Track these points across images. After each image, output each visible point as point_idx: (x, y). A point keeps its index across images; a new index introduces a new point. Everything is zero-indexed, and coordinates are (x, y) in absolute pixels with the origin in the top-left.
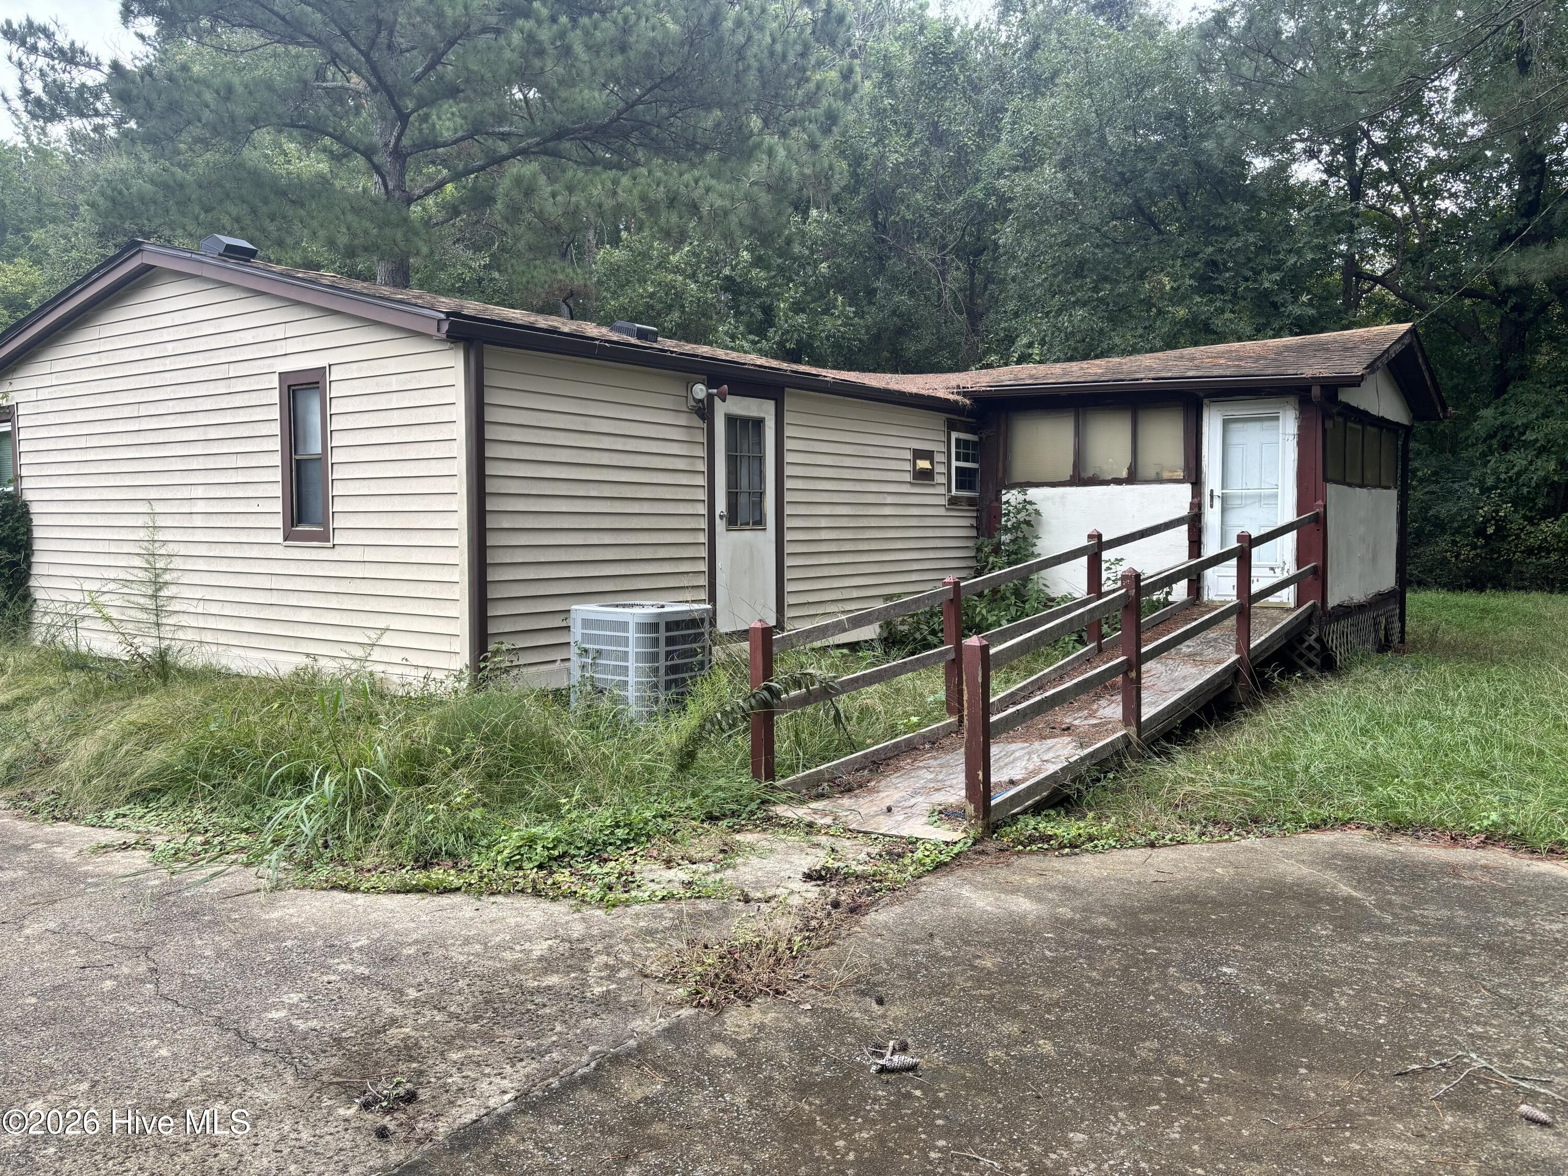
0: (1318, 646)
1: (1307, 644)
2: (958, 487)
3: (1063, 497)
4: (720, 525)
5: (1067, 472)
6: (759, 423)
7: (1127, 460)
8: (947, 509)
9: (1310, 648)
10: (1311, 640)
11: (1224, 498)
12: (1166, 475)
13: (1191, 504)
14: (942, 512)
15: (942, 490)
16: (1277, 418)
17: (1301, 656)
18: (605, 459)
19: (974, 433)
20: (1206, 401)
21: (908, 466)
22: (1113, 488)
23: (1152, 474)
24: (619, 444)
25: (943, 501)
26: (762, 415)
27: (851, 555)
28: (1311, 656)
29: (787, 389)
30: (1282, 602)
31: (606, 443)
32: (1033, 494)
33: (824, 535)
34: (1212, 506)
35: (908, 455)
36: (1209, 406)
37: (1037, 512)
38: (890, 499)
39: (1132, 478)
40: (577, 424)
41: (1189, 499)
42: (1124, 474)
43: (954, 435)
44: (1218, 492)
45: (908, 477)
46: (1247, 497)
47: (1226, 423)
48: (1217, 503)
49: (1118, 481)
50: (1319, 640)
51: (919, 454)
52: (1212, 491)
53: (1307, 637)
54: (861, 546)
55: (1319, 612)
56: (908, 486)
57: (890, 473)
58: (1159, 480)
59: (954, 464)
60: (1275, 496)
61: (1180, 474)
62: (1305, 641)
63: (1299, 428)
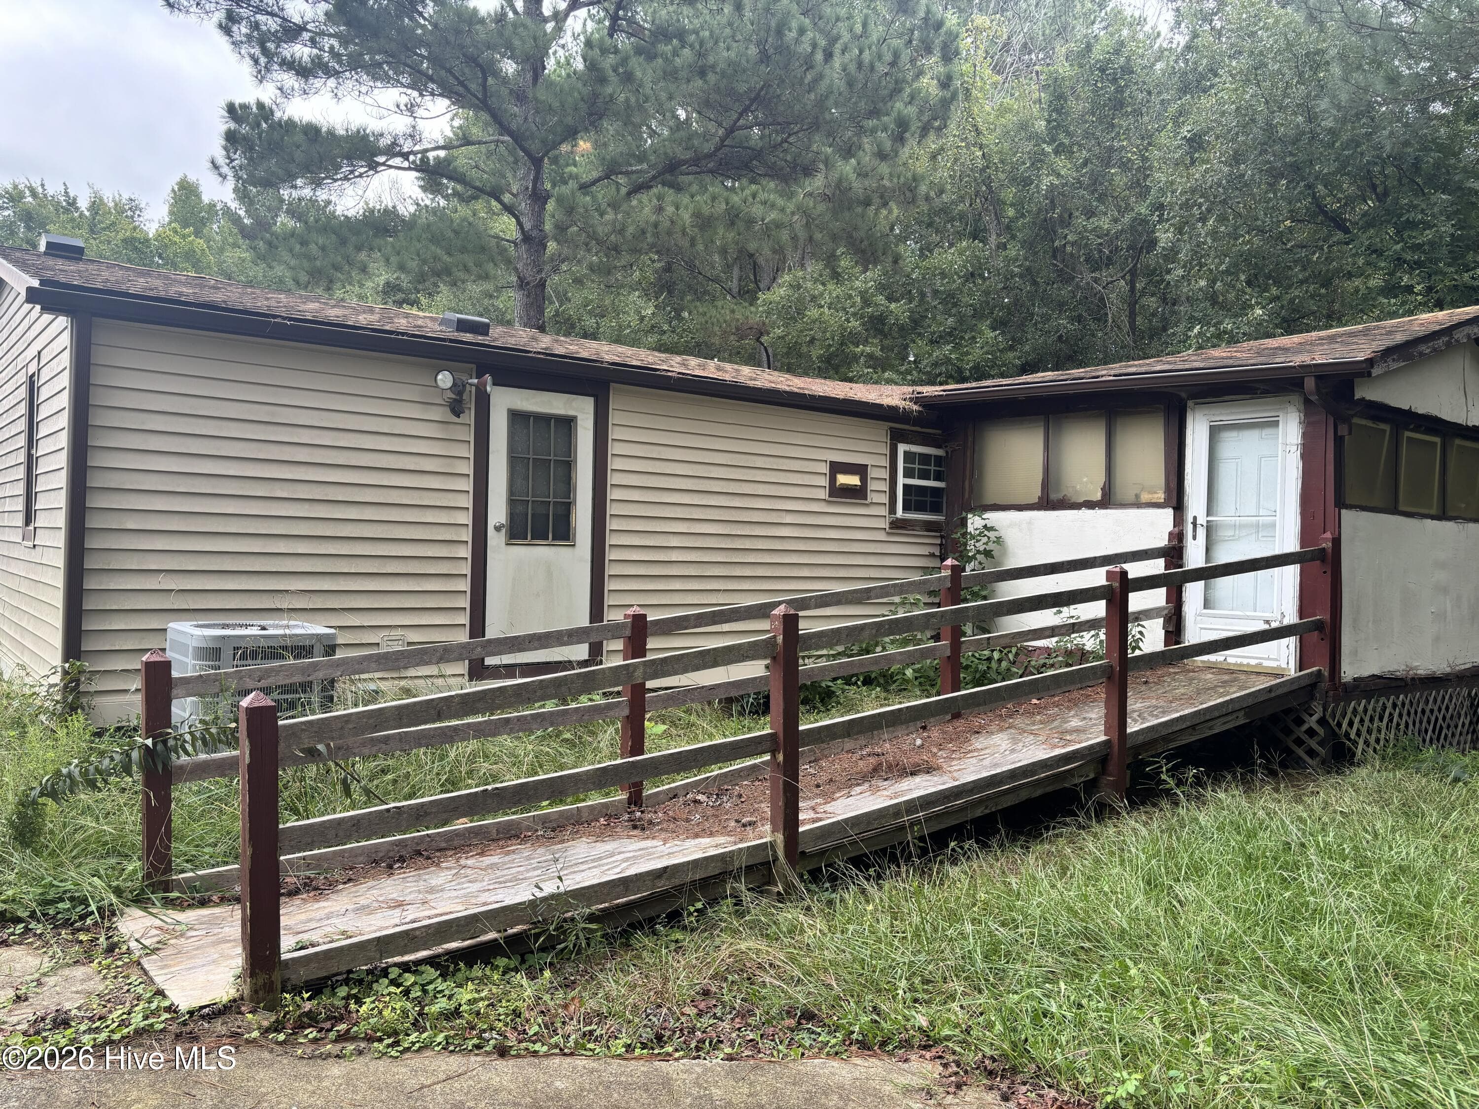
0: (1321, 731)
1: (1305, 727)
2: (906, 508)
3: (1030, 523)
4: (495, 540)
5: (1035, 494)
6: (568, 424)
7: (1100, 478)
8: (888, 534)
9: (1311, 732)
10: (1312, 722)
11: (1210, 529)
12: (1145, 497)
13: (1170, 534)
14: (882, 536)
15: (884, 511)
16: (1276, 424)
17: (1299, 742)
18: (302, 455)
19: (938, 446)
20: (1190, 403)
21: (824, 481)
22: (1085, 513)
23: (1131, 498)
24: (327, 439)
25: (884, 524)
26: (571, 413)
27: (721, 581)
28: (1313, 744)
29: (612, 385)
30: (1279, 668)
31: (305, 437)
32: (993, 518)
33: (674, 556)
34: (1194, 538)
35: (825, 469)
36: (1193, 410)
37: (999, 540)
38: (788, 519)
39: (1107, 500)
40: (262, 413)
41: (1170, 527)
42: (1098, 496)
43: (902, 448)
44: (1202, 520)
45: (823, 494)
46: (1242, 526)
47: (1215, 432)
48: (1201, 533)
49: (1090, 505)
50: (1322, 722)
51: (837, 468)
52: (1195, 518)
53: (1306, 717)
54: (738, 571)
55: (1325, 685)
56: (823, 504)
57: (791, 488)
58: (1138, 505)
59: (901, 481)
60: (1273, 525)
61: (1160, 497)
62: (1304, 722)
63: (1304, 435)
